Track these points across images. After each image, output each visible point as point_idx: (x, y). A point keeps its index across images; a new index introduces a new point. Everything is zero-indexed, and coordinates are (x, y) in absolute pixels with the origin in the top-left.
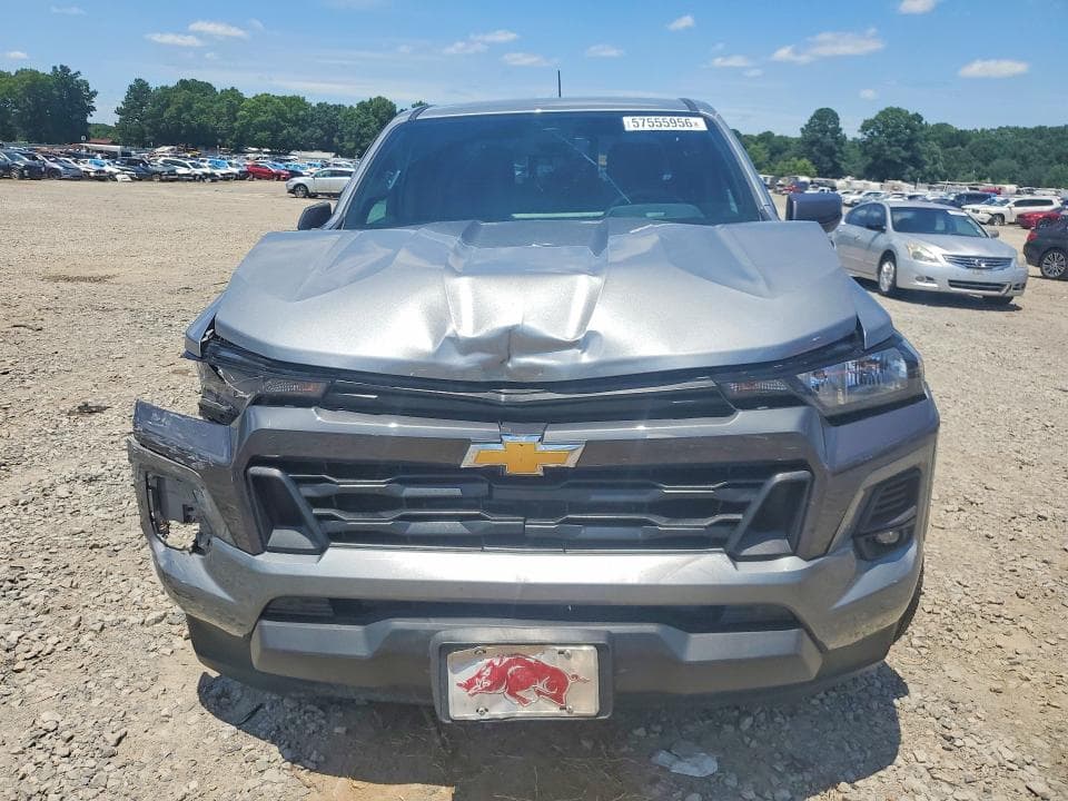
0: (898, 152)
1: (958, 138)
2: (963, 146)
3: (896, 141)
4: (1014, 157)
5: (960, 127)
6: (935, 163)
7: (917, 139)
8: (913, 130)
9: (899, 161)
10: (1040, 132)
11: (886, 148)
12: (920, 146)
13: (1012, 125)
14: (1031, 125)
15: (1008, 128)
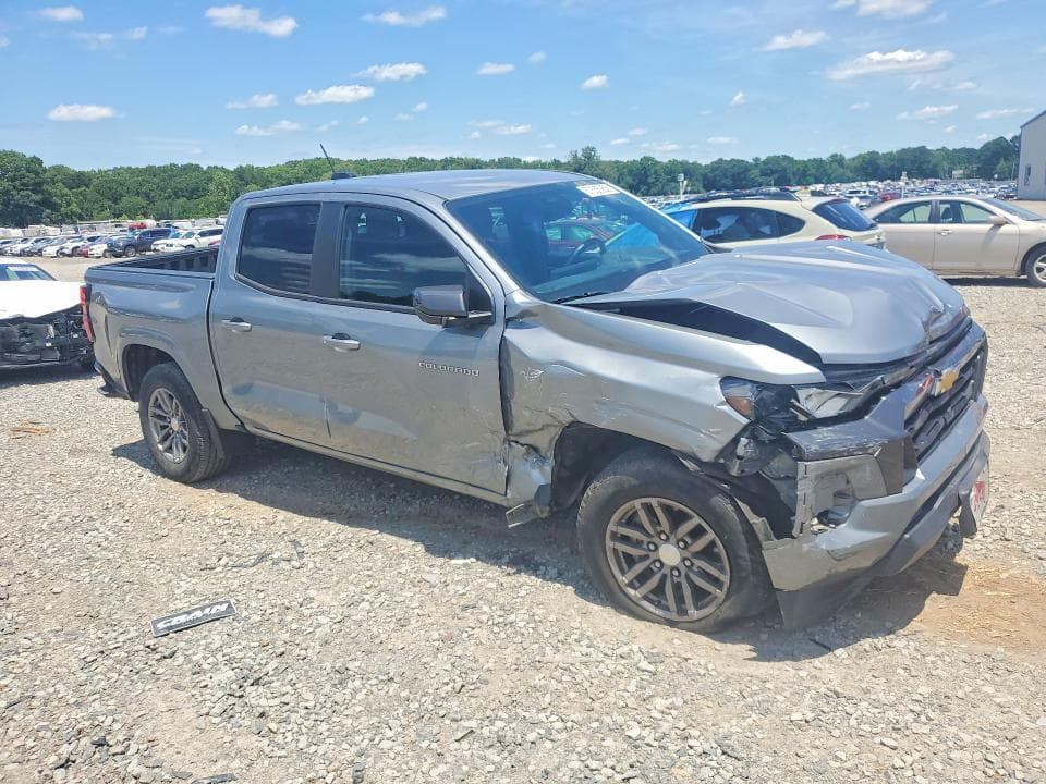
0: (29, 196)
1: (79, 180)
2: (87, 186)
3: (22, 185)
4: (138, 194)
5: (78, 168)
6: (69, 205)
7: (44, 182)
8: (37, 174)
9: (32, 205)
10: (151, 171)
11: (14, 192)
12: (50, 188)
13: (126, 166)
14: (142, 165)
15: (122, 168)
